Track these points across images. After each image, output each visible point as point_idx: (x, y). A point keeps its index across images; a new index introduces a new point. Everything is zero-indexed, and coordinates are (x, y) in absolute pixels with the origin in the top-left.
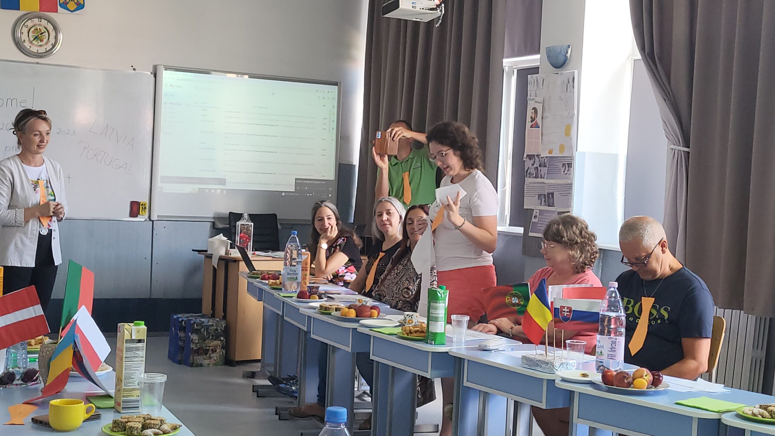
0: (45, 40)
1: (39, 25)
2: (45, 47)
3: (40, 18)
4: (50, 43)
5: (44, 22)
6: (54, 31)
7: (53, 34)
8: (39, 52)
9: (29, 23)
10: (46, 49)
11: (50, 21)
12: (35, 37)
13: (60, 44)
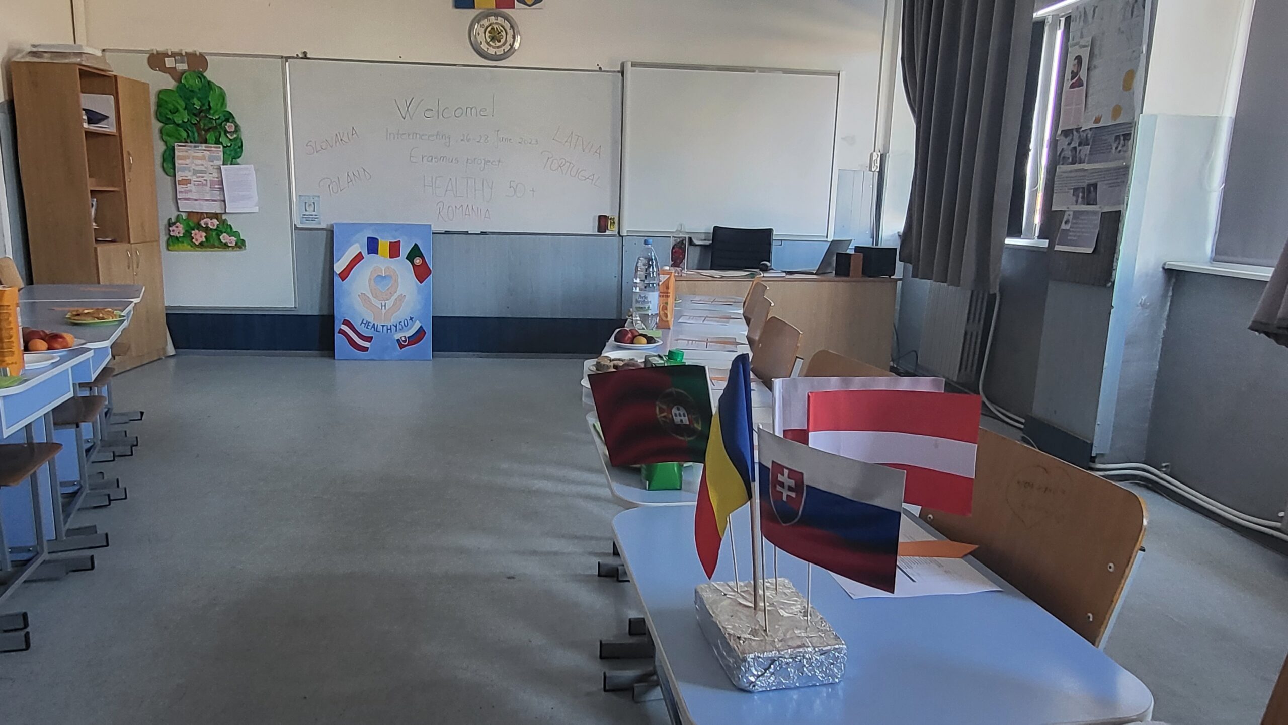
0: (503, 41)
1: (496, 23)
2: (503, 48)
3: (496, 15)
4: (508, 44)
5: (500, 20)
6: (512, 31)
7: (510, 32)
8: (497, 54)
9: (485, 22)
10: (504, 50)
11: (506, 18)
12: (492, 39)
13: (517, 45)
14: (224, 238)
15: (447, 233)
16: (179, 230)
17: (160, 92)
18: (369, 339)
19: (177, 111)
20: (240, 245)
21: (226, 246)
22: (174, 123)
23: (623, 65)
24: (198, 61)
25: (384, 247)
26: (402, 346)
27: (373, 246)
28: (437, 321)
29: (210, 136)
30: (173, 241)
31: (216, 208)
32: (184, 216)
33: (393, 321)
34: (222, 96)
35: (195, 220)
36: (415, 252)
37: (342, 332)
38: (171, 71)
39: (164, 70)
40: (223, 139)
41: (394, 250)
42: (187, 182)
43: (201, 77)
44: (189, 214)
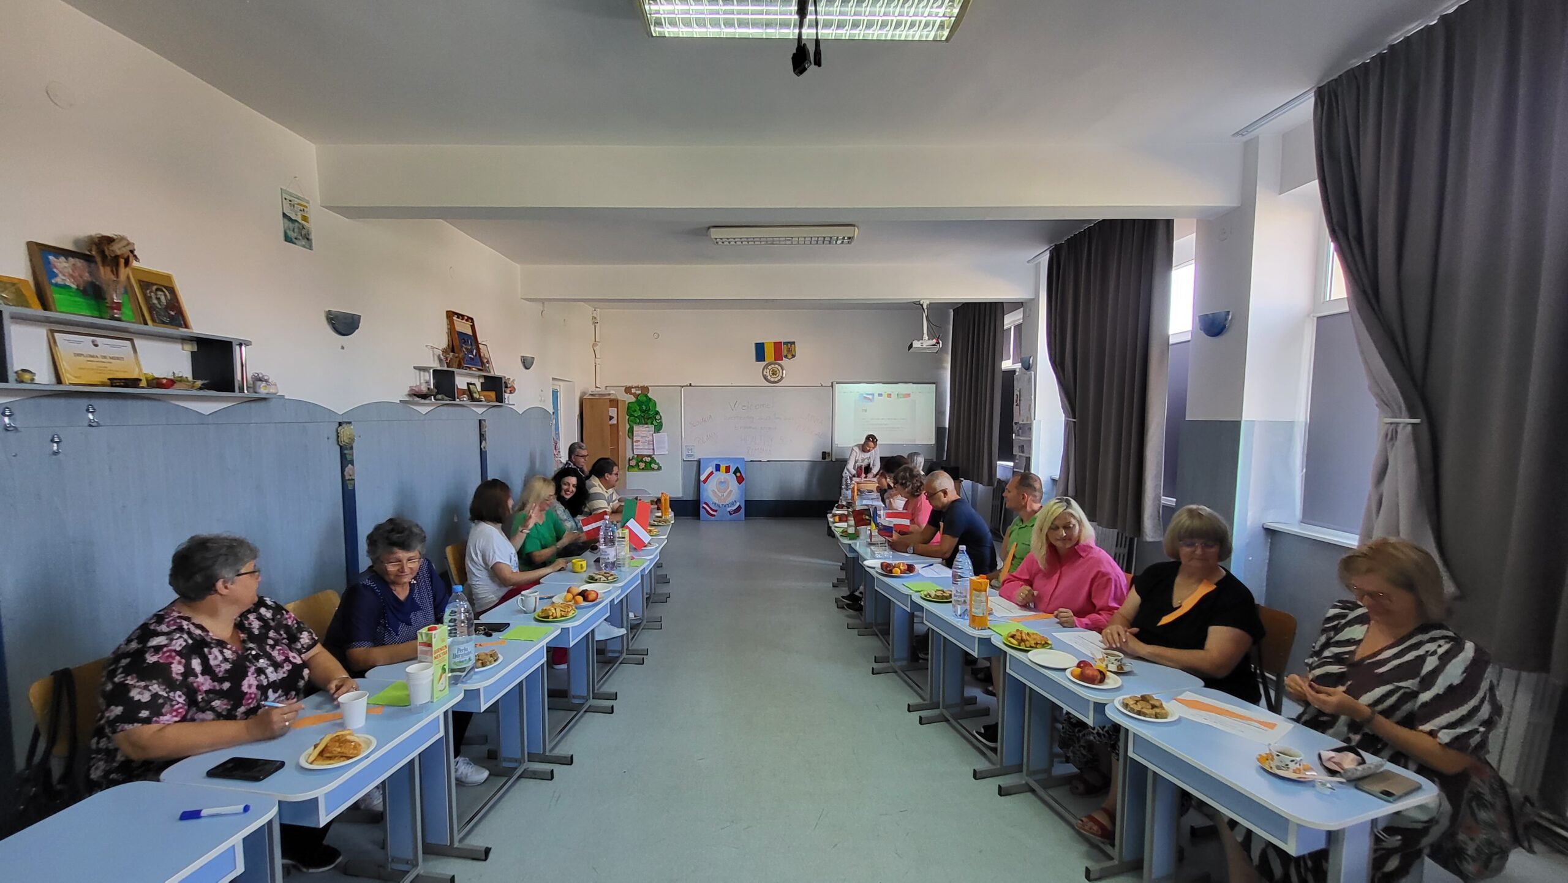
0: (777, 374)
1: (775, 367)
2: (778, 377)
3: (775, 364)
4: (780, 375)
5: (777, 366)
6: (782, 370)
8: (774, 380)
9: (770, 367)
10: (778, 379)
11: (779, 365)
12: (773, 374)
13: (784, 376)
14: (653, 466)
15: (751, 461)
16: (633, 463)
17: (629, 403)
18: (716, 511)
19: (635, 411)
20: (660, 468)
21: (653, 469)
22: (634, 416)
23: (832, 383)
24: (645, 389)
25: (723, 468)
26: (731, 514)
27: (718, 468)
28: (748, 503)
29: (649, 421)
30: (630, 467)
31: (650, 452)
32: (636, 456)
33: (727, 503)
34: (655, 404)
35: (640, 458)
36: (737, 470)
37: (704, 508)
38: (634, 394)
39: (631, 394)
40: (654, 422)
41: (728, 470)
42: (638, 441)
43: (646, 396)
44: (638, 455)
